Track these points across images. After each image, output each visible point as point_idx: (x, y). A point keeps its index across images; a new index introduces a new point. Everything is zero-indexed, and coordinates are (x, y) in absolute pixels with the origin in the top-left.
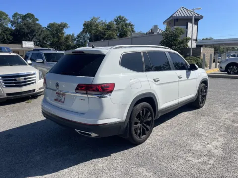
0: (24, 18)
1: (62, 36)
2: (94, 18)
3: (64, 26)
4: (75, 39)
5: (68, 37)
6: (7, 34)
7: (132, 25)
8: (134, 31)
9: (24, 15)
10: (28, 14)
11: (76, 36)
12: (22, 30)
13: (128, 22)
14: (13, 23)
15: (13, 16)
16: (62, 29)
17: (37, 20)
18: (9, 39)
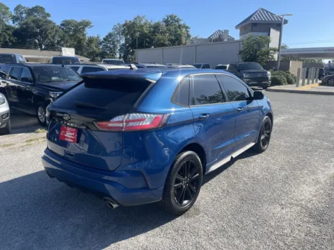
0: (31, 12)
1: (84, 39)
2: (138, 17)
3: (86, 24)
4: (100, 44)
5: (91, 41)
6: (9, 35)
7: (187, 27)
8: (189, 36)
9: (31, 8)
10: (36, 7)
11: (101, 39)
12: (29, 30)
13: (181, 23)
14: (15, 19)
15: (15, 10)
16: (83, 28)
17: (48, 15)
18: (11, 41)
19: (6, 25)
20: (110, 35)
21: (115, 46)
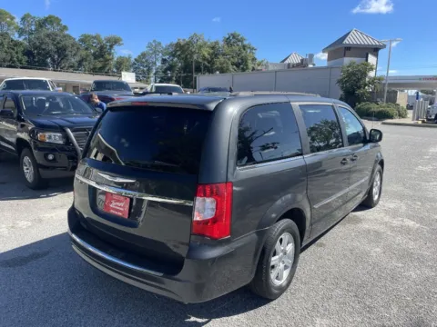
0: (42, 24)
1: (111, 60)
3: (115, 41)
7: (253, 49)
8: (254, 59)
9: (43, 18)
10: (49, 17)
11: (133, 60)
12: (43, 47)
13: (245, 43)
14: (21, 32)
15: (22, 19)
16: (111, 46)
17: (65, 28)
19: (12, 40)
20: (144, 55)
21: (149, 70)
